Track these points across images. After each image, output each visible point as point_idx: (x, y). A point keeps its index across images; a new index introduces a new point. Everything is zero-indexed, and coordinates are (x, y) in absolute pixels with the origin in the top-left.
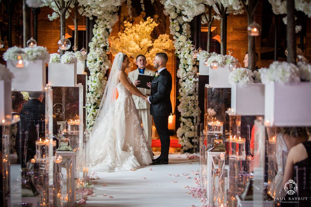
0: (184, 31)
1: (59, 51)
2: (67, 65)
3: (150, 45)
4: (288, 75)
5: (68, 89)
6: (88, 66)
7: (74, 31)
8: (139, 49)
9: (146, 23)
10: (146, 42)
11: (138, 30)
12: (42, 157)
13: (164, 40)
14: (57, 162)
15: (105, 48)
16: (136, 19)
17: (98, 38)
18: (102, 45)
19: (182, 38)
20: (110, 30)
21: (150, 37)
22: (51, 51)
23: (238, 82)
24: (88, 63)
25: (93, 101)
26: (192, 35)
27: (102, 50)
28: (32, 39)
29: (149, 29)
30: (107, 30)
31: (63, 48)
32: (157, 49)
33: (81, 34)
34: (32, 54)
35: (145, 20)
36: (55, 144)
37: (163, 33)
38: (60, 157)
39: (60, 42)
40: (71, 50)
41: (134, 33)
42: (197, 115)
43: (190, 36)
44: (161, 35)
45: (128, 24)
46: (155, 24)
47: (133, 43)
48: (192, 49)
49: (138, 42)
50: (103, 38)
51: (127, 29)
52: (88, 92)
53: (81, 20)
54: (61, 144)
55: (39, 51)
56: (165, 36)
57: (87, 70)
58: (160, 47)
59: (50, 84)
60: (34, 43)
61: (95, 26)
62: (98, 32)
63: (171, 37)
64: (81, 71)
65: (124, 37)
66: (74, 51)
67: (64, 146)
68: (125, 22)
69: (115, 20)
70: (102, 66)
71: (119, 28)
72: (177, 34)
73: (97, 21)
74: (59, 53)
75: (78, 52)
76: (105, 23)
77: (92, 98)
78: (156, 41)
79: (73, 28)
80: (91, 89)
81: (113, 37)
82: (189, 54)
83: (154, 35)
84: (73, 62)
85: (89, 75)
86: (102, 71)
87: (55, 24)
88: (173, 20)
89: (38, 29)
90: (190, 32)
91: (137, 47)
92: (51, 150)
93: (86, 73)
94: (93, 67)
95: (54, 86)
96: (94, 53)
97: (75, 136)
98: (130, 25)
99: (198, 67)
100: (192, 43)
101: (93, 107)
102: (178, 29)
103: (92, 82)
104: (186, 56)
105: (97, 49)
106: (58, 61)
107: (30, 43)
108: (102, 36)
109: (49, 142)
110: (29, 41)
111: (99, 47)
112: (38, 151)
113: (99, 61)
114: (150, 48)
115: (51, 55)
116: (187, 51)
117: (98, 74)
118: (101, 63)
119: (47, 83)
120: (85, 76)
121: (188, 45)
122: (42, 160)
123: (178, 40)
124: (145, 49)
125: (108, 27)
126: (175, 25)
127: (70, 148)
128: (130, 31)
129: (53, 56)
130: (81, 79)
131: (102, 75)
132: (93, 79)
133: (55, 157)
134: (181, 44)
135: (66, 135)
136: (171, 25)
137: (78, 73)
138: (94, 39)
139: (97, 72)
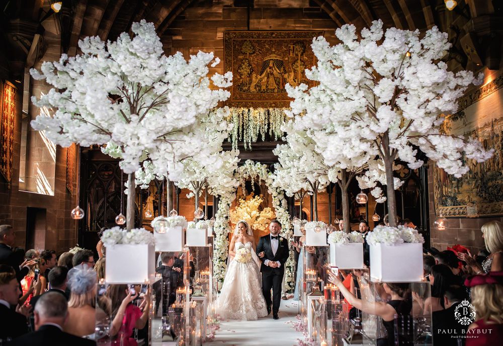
0: (283, 205)
1: (194, 220)
2: (201, 230)
3: (258, 215)
4: (393, 237)
5: (200, 248)
6: (215, 230)
7: (204, 206)
8: (250, 218)
9: (254, 200)
10: (255, 213)
11: (249, 205)
12: (181, 302)
13: (268, 211)
14: (192, 307)
15: (227, 218)
16: (248, 197)
17: (222, 210)
18: (225, 216)
19: (281, 210)
20: (231, 205)
21: (257, 210)
22: (188, 220)
23: (337, 242)
24: (214, 228)
25: (218, 256)
26: (288, 208)
27: (225, 219)
28: (174, 210)
29: (257, 204)
30: (228, 205)
31: (199, 217)
32: (263, 218)
33: (210, 208)
34: (174, 222)
35: (254, 197)
36: (191, 292)
37: (267, 207)
38: (195, 302)
39: (195, 213)
40: (202, 219)
41: (247, 207)
42: (293, 265)
43: (287, 208)
44: (265, 208)
45: (242, 201)
46: (261, 201)
47: (246, 214)
48: (289, 217)
49: (250, 213)
50: (226, 210)
51: (241, 204)
52: (215, 249)
53: (210, 198)
54: (196, 291)
55: (179, 219)
56: (269, 209)
57: (214, 234)
58: (264, 217)
59: (187, 244)
60: (175, 213)
61: (220, 202)
62: (222, 206)
63: (273, 210)
64: (210, 235)
65: (239, 210)
66: (204, 220)
67: (197, 292)
68: (240, 199)
69: (233, 197)
70: (225, 230)
71: (236, 203)
72: (278, 207)
73: (221, 199)
74: (195, 221)
75: (208, 220)
76: (227, 200)
77: (217, 253)
78: (262, 212)
79: (205, 204)
80: (217, 247)
81: (232, 210)
82: (287, 221)
83: (261, 208)
84: (205, 228)
85: (215, 237)
86: (224, 234)
87: (191, 201)
88: (275, 197)
89: (180, 205)
90: (287, 206)
91: (249, 216)
92: (188, 297)
93: (213, 236)
94: (218, 231)
95: (190, 246)
96: (219, 221)
97: (206, 283)
98: (243, 201)
99: (293, 230)
100: (289, 213)
101: (218, 260)
102: (278, 203)
103: (218, 242)
104: (284, 223)
105: (221, 218)
106: (194, 227)
107: (172, 213)
108: (224, 209)
109: (187, 291)
110: (171, 211)
111: (223, 217)
112: (178, 297)
113: (222, 227)
114: (258, 217)
115: (189, 222)
116: (285, 219)
117: (222, 236)
118: (224, 229)
119: (185, 243)
120: (213, 237)
121: (286, 215)
122: (180, 305)
123: (278, 211)
124: (254, 218)
125: (229, 202)
126: (276, 201)
127: (202, 294)
128: (243, 205)
129: (190, 223)
130: (210, 240)
131: (225, 237)
132: (218, 240)
133: (191, 302)
134: (281, 214)
135: (200, 284)
136: (273, 201)
137: (208, 236)
138: (219, 211)
139: (221, 235)
